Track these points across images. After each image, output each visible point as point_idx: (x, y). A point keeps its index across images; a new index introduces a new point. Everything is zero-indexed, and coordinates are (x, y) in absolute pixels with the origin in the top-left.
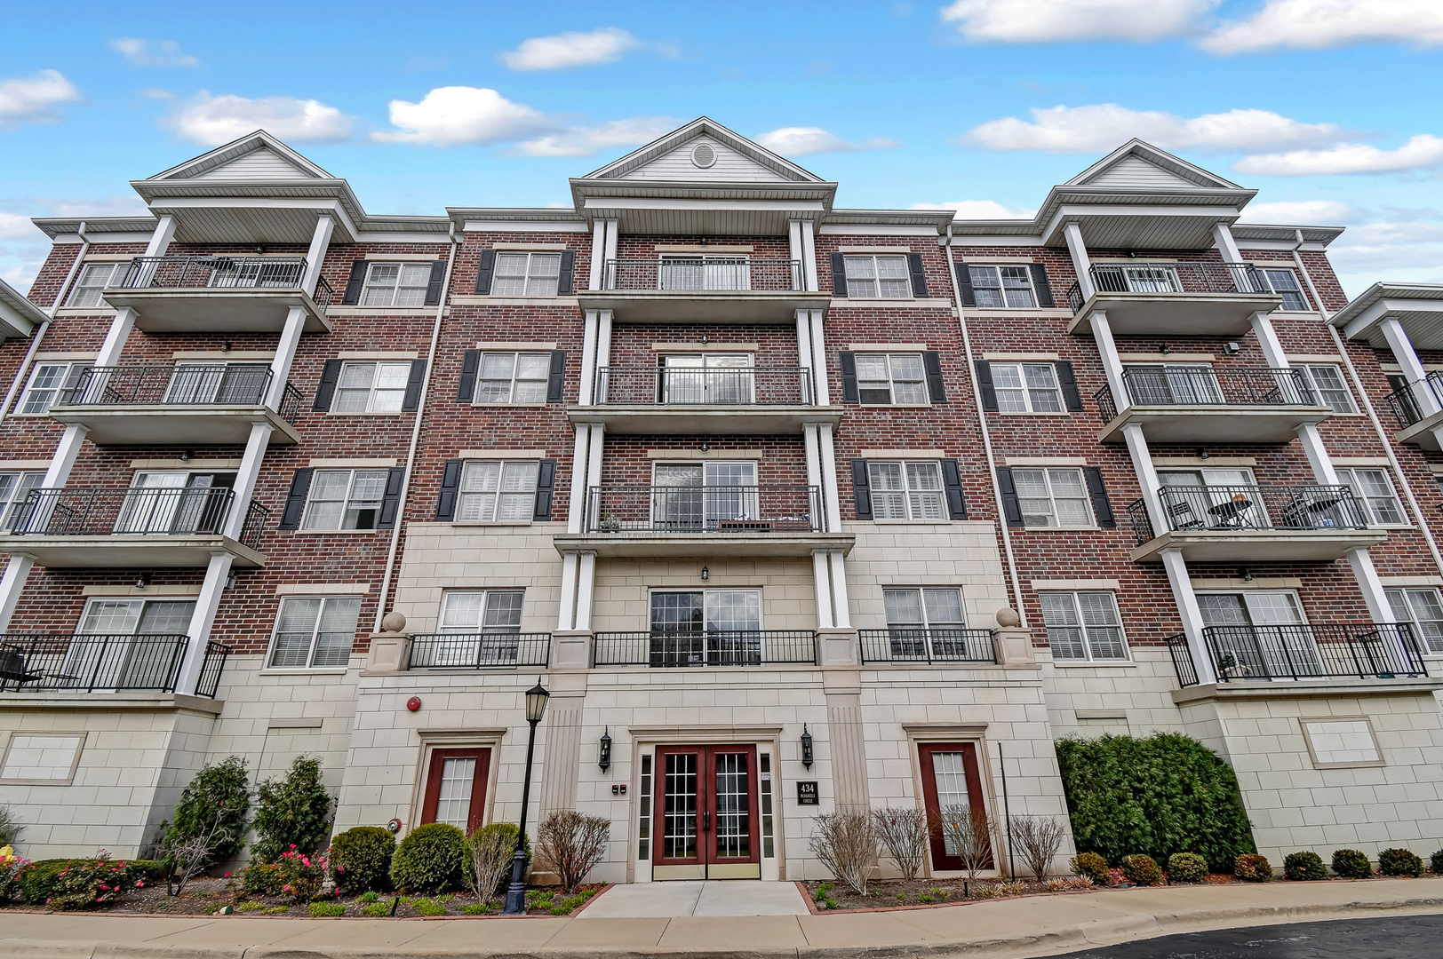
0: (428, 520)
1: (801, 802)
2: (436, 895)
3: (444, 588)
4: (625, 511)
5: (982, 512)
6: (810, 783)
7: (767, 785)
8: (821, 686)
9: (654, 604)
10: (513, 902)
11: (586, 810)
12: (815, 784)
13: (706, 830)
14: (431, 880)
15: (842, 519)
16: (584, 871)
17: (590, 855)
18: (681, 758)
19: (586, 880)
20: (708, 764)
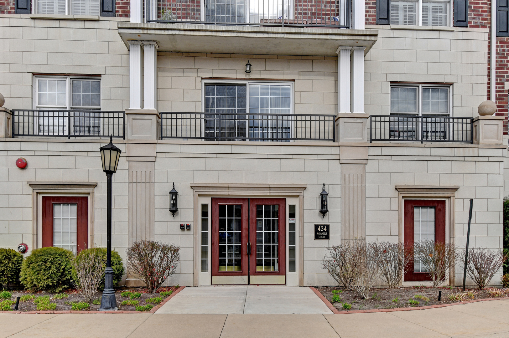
0: (9, 12)
1: (317, 237)
2: (55, 293)
3: (34, 74)
4: (179, 9)
5: (480, 21)
6: (324, 226)
7: (292, 226)
8: (337, 157)
9: (207, 93)
10: (107, 302)
11: (161, 240)
12: (328, 226)
13: (249, 254)
14: (51, 284)
15: (366, 24)
16: (162, 279)
17: (166, 269)
18: (230, 207)
19: (165, 284)
20: (250, 212)
